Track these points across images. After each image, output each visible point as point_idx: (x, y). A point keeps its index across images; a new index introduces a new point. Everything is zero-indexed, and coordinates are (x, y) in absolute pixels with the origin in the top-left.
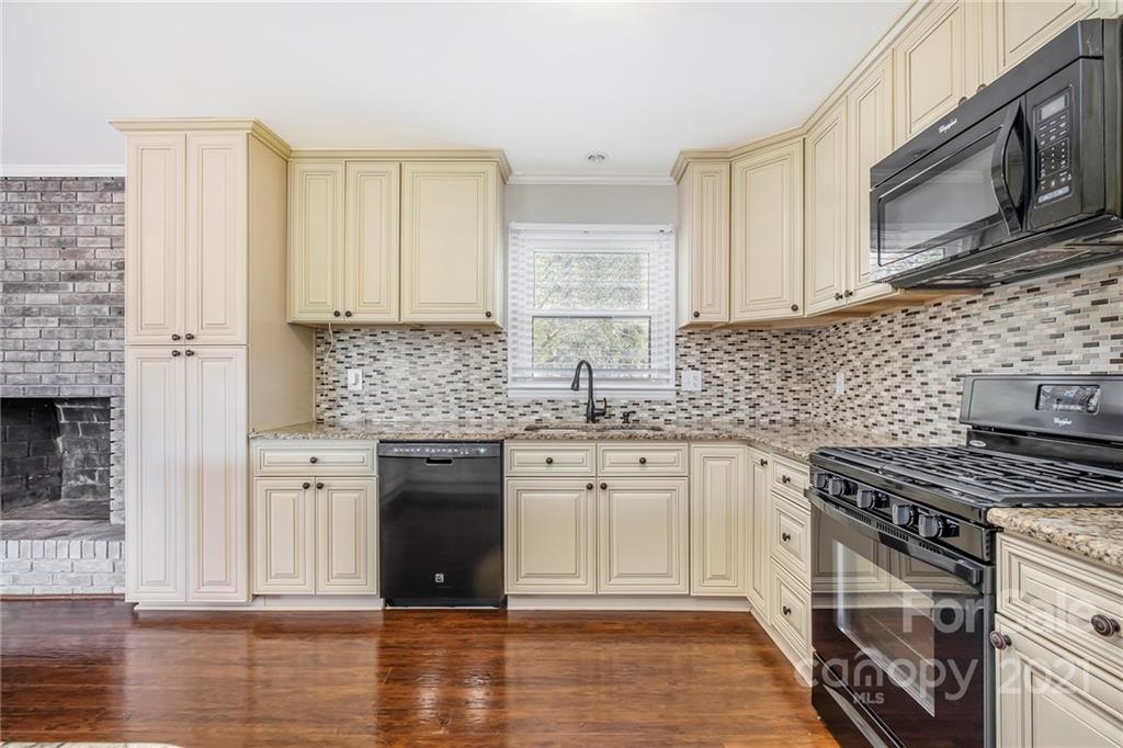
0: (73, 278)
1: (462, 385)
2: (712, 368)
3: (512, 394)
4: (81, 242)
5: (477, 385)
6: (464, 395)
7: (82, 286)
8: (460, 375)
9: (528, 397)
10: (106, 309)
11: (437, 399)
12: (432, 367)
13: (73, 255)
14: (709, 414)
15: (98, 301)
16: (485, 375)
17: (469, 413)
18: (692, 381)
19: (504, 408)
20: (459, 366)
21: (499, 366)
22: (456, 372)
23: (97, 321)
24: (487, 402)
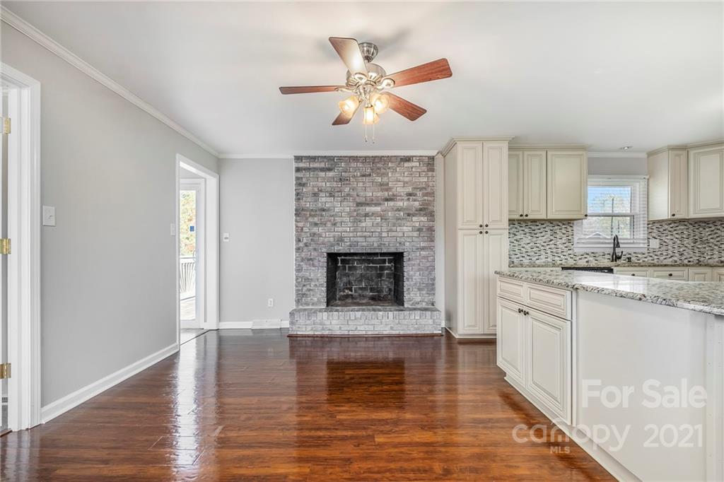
0: (387, 200)
1: (553, 246)
2: (663, 238)
3: (576, 250)
4: (390, 185)
5: (560, 246)
6: (554, 250)
7: (391, 203)
8: (552, 242)
9: (582, 251)
10: (402, 214)
11: (542, 252)
12: (540, 238)
13: (387, 190)
14: (662, 258)
15: (399, 210)
16: (564, 241)
17: (557, 258)
18: (655, 244)
19: (572, 256)
20: (552, 238)
21: (570, 238)
22: (551, 241)
23: (398, 219)
24: (565, 254)
